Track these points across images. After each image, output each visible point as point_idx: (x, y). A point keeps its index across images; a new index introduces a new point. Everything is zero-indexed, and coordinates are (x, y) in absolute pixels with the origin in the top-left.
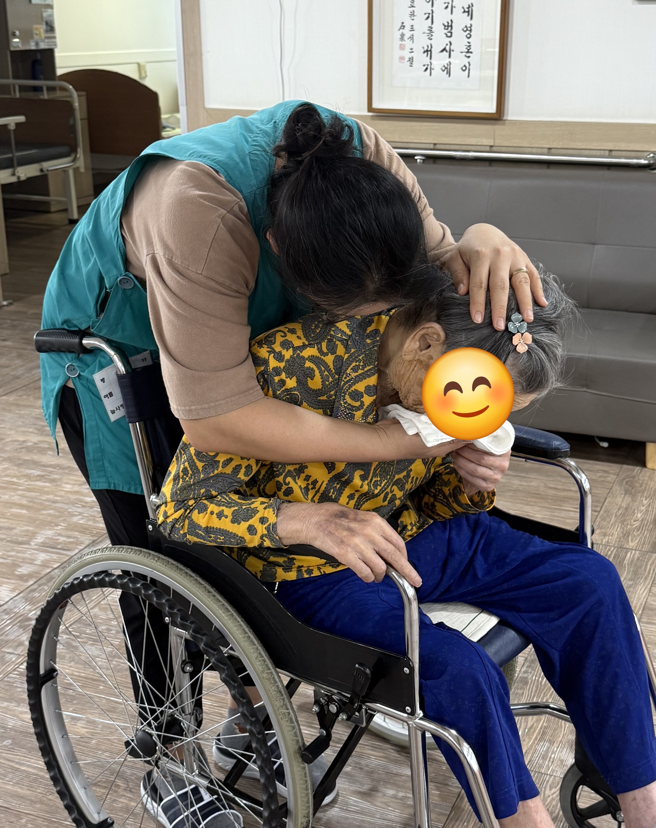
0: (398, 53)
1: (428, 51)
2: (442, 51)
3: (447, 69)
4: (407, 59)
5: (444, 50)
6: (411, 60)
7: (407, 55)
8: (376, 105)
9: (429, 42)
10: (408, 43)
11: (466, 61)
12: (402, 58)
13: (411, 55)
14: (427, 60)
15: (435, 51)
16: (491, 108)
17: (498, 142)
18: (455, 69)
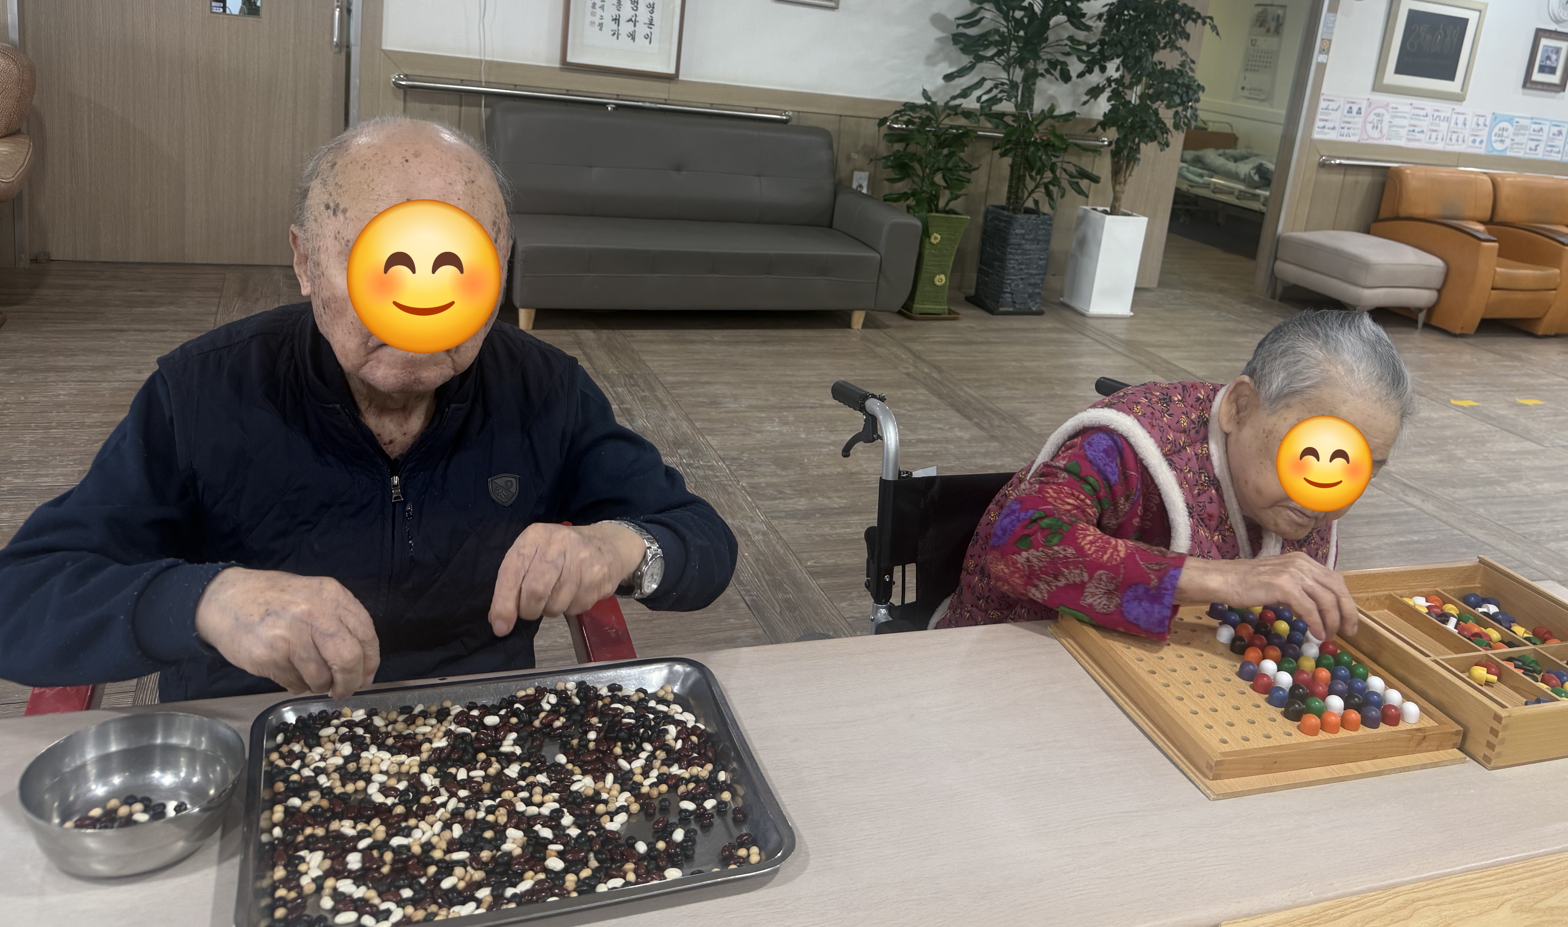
0: (589, 18)
1: (616, 20)
2: (629, 21)
3: (632, 36)
4: (597, 24)
5: (630, 20)
6: (601, 25)
7: (597, 20)
8: (570, 59)
9: (617, 13)
10: (599, 12)
11: (648, 31)
12: (593, 23)
13: (601, 21)
14: (615, 27)
15: (623, 20)
16: (672, 71)
17: (672, 97)
18: (639, 37)
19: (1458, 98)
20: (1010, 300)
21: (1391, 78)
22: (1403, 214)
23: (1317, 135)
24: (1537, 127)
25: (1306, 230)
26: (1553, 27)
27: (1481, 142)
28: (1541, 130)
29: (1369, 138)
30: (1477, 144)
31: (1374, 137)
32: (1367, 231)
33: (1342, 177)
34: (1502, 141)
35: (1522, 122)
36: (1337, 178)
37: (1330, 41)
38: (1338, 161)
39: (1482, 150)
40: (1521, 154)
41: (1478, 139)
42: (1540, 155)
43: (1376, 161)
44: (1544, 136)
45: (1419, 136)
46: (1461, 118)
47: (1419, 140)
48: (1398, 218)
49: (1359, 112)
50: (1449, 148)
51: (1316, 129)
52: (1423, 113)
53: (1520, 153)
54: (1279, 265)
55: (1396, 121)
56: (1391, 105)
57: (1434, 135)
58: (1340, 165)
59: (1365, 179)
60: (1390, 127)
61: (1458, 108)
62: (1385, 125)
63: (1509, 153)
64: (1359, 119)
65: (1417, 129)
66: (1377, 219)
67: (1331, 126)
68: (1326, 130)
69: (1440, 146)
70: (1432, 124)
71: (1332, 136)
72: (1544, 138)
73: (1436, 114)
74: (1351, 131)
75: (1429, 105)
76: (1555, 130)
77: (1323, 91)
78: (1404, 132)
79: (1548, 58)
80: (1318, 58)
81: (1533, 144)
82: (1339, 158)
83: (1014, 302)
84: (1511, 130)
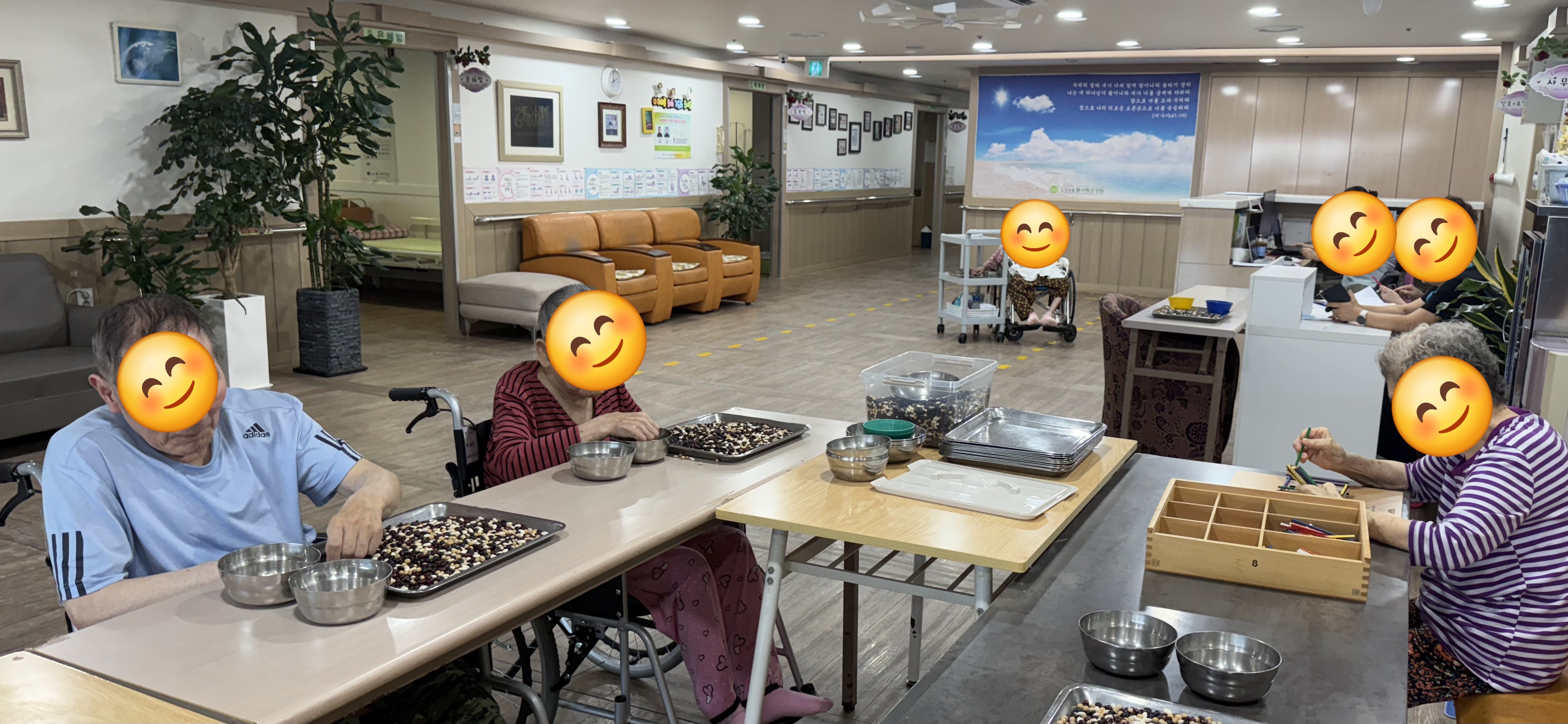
19: (559, 160)
20: (337, 363)
21: (511, 150)
22: (541, 252)
23: (467, 201)
24: (615, 175)
25: (477, 276)
26: (608, 100)
27: (581, 191)
28: (618, 177)
29: (505, 198)
30: (579, 192)
31: (508, 197)
32: (518, 270)
33: (493, 231)
34: (594, 188)
35: (604, 173)
36: (489, 232)
37: (460, 125)
38: (488, 219)
39: (581, 197)
40: (609, 197)
41: (579, 189)
42: (621, 195)
43: (514, 215)
44: (620, 181)
45: (539, 192)
46: (564, 175)
47: (540, 195)
48: (538, 256)
49: (493, 179)
50: (562, 199)
51: (465, 196)
52: (537, 174)
53: (609, 195)
54: (463, 307)
55: (520, 183)
56: (515, 171)
57: (549, 189)
58: (491, 222)
59: (508, 230)
60: (518, 187)
61: (560, 166)
62: (514, 186)
63: (601, 197)
64: (494, 185)
65: (537, 187)
66: (522, 260)
67: (476, 192)
68: (473, 196)
69: (554, 198)
70: (546, 182)
71: (478, 200)
72: (621, 183)
73: (547, 174)
74: (491, 194)
75: (541, 167)
76: (627, 176)
77: (464, 165)
78: (528, 191)
79: (610, 124)
80: (454, 140)
81: (615, 188)
82: (488, 216)
83: (341, 364)
84: (598, 179)
